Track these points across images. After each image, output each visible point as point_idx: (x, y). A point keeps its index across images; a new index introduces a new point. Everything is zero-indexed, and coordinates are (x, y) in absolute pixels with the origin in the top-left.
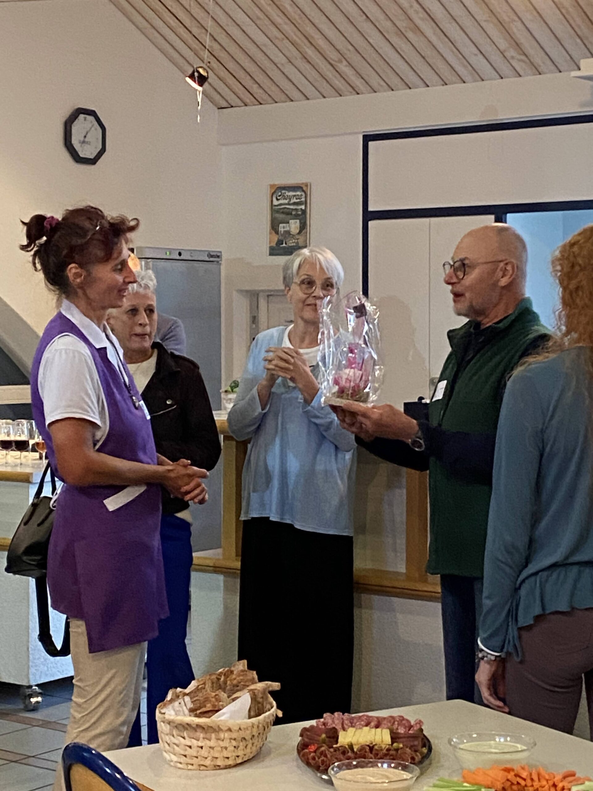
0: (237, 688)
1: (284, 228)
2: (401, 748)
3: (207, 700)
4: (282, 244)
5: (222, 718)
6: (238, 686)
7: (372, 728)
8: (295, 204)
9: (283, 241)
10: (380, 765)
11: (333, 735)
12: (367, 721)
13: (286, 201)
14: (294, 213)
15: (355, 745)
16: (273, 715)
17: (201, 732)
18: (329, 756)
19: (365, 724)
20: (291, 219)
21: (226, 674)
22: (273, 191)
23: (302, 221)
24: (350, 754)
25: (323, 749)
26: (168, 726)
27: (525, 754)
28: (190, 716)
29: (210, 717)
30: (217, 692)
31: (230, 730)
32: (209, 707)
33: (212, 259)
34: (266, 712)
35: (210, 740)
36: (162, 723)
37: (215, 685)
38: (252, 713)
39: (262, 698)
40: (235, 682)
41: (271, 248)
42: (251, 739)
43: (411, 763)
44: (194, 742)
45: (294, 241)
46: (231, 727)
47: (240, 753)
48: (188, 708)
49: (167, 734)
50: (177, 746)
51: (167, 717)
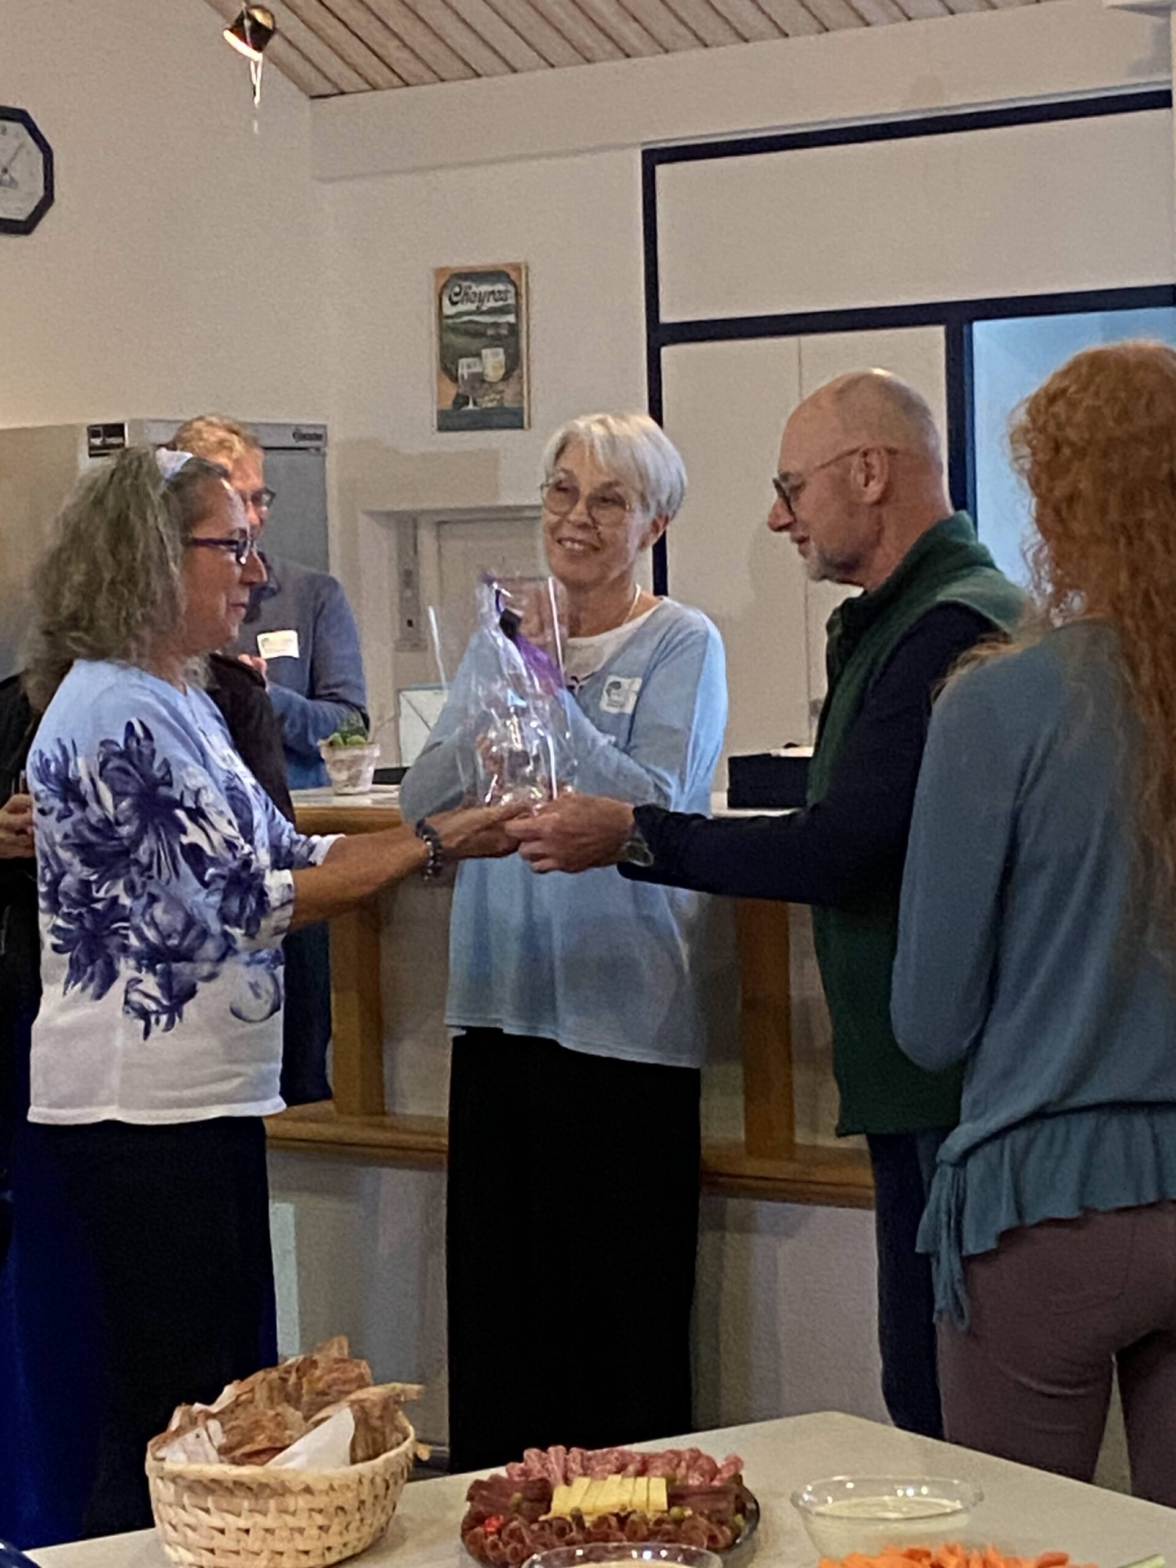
0: (324, 1399)
1: (469, 367)
2: (690, 1517)
3: (257, 1425)
4: (467, 403)
5: (290, 1465)
6: (327, 1394)
7: (629, 1477)
8: (492, 311)
9: (468, 398)
10: (634, 1554)
11: (542, 1494)
12: (618, 1464)
13: (472, 307)
14: (490, 332)
15: (590, 1514)
16: (407, 1456)
17: (246, 1497)
18: (528, 1541)
19: (614, 1469)
20: (486, 347)
21: (302, 1369)
22: (443, 281)
23: (510, 351)
24: (574, 1534)
25: (514, 1524)
26: (172, 1486)
27: (961, 1521)
28: (221, 1462)
29: (263, 1464)
30: (279, 1409)
31: (308, 1490)
32: (261, 1441)
33: (302, 444)
34: (392, 1448)
35: (264, 1513)
36: (159, 1481)
37: (275, 1394)
38: (360, 1453)
39: (381, 1418)
40: (320, 1386)
41: (442, 414)
42: (359, 1509)
43: (708, 1548)
44: (232, 1522)
45: (493, 396)
46: (310, 1481)
47: (333, 1540)
48: (216, 1444)
49: (170, 1505)
50: (194, 1529)
51: (168, 1466)
